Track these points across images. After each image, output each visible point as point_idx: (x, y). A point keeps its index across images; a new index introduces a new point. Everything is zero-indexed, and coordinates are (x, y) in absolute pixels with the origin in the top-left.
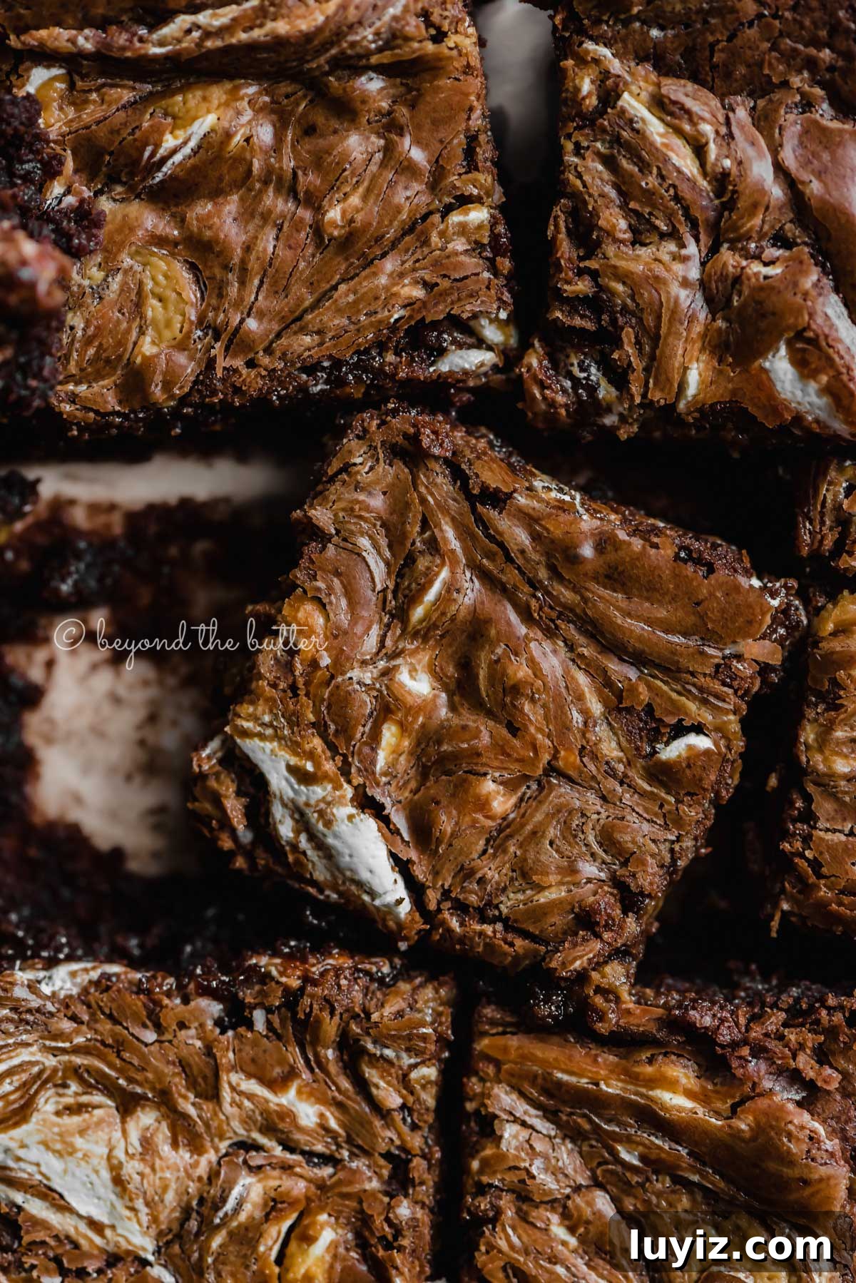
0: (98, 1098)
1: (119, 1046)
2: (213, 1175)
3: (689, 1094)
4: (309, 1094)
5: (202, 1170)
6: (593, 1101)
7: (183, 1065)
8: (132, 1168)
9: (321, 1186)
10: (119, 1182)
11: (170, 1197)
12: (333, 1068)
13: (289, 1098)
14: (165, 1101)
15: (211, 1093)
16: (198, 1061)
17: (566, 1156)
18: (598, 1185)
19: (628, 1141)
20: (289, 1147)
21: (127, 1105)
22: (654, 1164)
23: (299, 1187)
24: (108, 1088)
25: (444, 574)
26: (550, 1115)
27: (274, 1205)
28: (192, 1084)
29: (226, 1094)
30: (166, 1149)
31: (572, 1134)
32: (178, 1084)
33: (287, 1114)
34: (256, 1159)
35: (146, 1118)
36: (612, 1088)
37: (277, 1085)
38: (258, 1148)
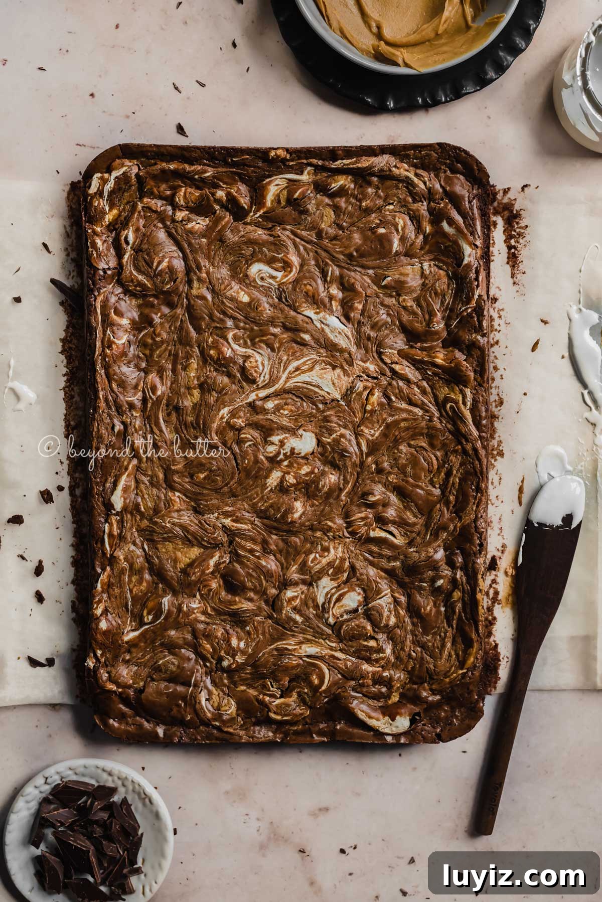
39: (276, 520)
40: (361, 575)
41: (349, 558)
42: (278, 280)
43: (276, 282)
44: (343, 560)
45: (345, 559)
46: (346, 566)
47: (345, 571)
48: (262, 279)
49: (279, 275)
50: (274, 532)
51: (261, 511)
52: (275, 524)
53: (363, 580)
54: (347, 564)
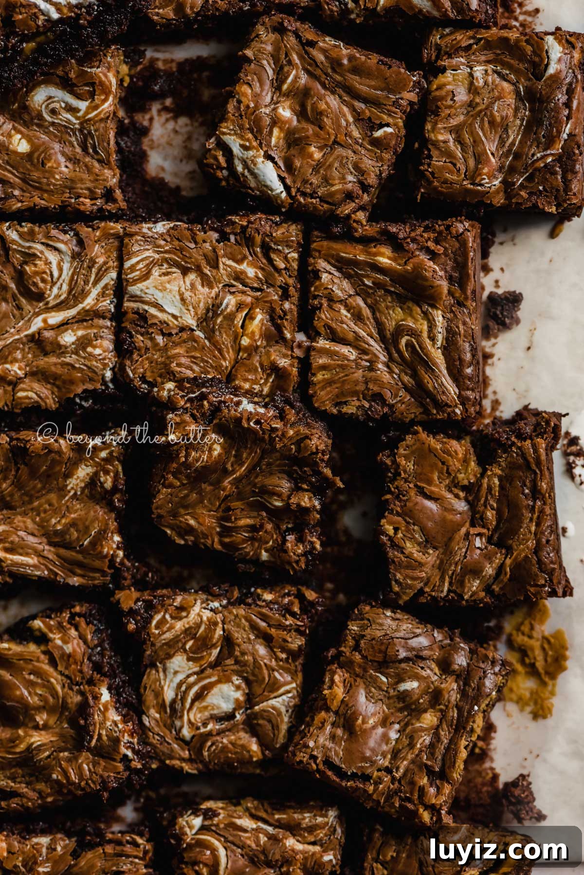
0: (174, 270)
1: (181, 250)
2: (217, 296)
3: (389, 258)
4: (251, 264)
5: (213, 294)
6: (355, 263)
7: (205, 255)
8: (187, 295)
9: (257, 299)
10: (183, 300)
11: (202, 305)
12: (260, 255)
13: (244, 266)
14: (199, 270)
15: (215, 266)
16: (211, 254)
17: (346, 284)
18: (358, 294)
19: (368, 277)
20: (245, 285)
21: (185, 272)
22: (378, 285)
23: (249, 300)
24: (177, 265)
25: (294, 72)
26: (339, 270)
27: (240, 306)
28: (208, 263)
29: (221, 266)
30: (200, 287)
31: (347, 276)
32: (203, 263)
33: (243, 272)
34: (233, 290)
35: (192, 276)
36: (361, 258)
37: (240, 262)
38: (233, 286)
39: (83, 551)
40: (243, 653)
41: (224, 623)
42: (80, 114)
43: (77, 118)
44: (213, 624)
45: (216, 624)
46: (216, 636)
47: (214, 646)
48: (53, 112)
49: (83, 105)
50: (79, 571)
51: (56, 532)
52: (80, 557)
53: (245, 664)
54: (219, 632)
